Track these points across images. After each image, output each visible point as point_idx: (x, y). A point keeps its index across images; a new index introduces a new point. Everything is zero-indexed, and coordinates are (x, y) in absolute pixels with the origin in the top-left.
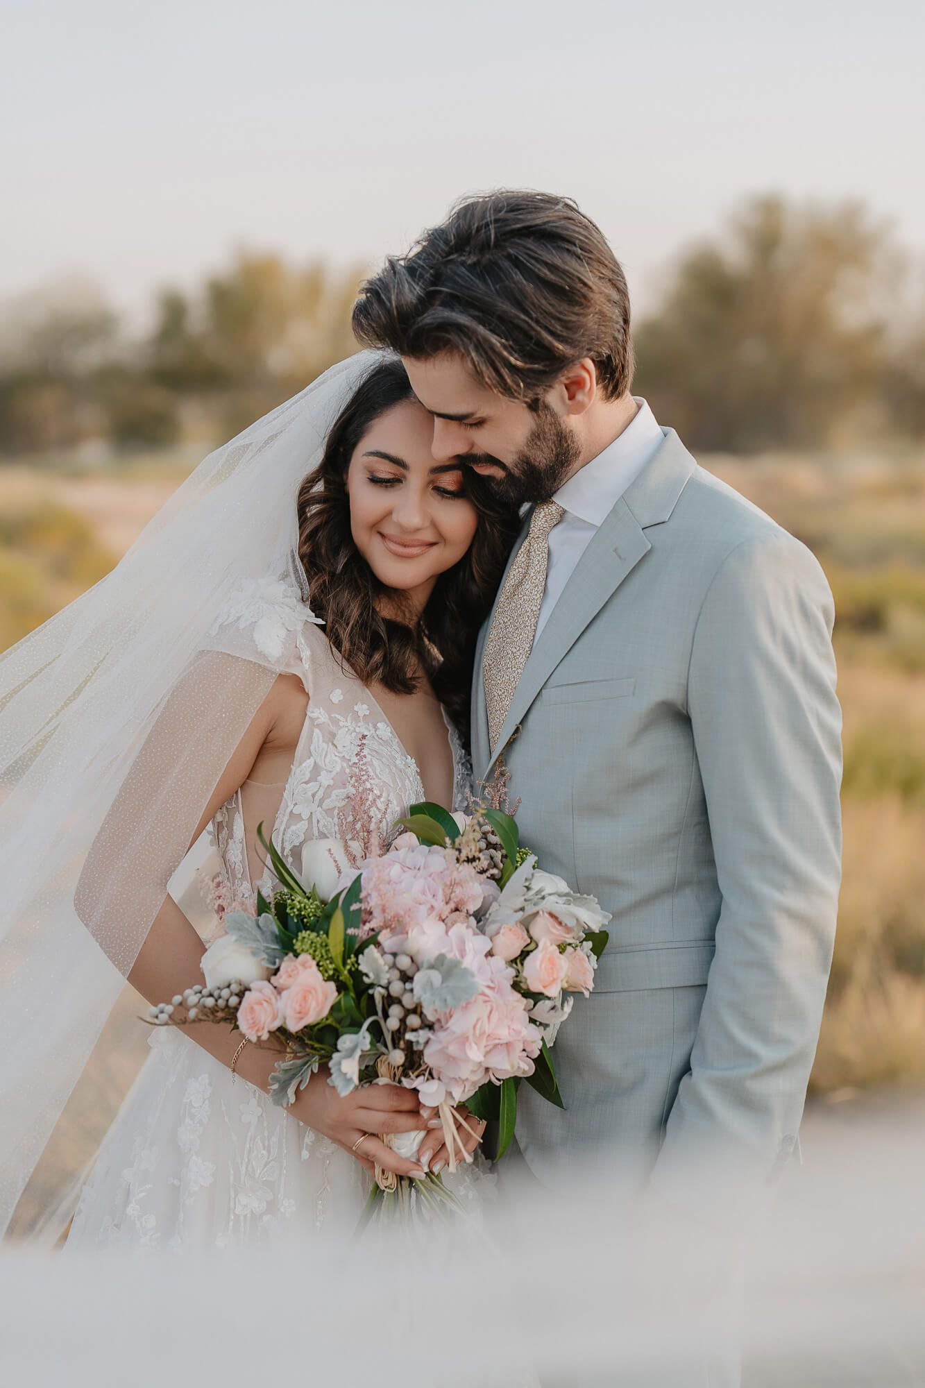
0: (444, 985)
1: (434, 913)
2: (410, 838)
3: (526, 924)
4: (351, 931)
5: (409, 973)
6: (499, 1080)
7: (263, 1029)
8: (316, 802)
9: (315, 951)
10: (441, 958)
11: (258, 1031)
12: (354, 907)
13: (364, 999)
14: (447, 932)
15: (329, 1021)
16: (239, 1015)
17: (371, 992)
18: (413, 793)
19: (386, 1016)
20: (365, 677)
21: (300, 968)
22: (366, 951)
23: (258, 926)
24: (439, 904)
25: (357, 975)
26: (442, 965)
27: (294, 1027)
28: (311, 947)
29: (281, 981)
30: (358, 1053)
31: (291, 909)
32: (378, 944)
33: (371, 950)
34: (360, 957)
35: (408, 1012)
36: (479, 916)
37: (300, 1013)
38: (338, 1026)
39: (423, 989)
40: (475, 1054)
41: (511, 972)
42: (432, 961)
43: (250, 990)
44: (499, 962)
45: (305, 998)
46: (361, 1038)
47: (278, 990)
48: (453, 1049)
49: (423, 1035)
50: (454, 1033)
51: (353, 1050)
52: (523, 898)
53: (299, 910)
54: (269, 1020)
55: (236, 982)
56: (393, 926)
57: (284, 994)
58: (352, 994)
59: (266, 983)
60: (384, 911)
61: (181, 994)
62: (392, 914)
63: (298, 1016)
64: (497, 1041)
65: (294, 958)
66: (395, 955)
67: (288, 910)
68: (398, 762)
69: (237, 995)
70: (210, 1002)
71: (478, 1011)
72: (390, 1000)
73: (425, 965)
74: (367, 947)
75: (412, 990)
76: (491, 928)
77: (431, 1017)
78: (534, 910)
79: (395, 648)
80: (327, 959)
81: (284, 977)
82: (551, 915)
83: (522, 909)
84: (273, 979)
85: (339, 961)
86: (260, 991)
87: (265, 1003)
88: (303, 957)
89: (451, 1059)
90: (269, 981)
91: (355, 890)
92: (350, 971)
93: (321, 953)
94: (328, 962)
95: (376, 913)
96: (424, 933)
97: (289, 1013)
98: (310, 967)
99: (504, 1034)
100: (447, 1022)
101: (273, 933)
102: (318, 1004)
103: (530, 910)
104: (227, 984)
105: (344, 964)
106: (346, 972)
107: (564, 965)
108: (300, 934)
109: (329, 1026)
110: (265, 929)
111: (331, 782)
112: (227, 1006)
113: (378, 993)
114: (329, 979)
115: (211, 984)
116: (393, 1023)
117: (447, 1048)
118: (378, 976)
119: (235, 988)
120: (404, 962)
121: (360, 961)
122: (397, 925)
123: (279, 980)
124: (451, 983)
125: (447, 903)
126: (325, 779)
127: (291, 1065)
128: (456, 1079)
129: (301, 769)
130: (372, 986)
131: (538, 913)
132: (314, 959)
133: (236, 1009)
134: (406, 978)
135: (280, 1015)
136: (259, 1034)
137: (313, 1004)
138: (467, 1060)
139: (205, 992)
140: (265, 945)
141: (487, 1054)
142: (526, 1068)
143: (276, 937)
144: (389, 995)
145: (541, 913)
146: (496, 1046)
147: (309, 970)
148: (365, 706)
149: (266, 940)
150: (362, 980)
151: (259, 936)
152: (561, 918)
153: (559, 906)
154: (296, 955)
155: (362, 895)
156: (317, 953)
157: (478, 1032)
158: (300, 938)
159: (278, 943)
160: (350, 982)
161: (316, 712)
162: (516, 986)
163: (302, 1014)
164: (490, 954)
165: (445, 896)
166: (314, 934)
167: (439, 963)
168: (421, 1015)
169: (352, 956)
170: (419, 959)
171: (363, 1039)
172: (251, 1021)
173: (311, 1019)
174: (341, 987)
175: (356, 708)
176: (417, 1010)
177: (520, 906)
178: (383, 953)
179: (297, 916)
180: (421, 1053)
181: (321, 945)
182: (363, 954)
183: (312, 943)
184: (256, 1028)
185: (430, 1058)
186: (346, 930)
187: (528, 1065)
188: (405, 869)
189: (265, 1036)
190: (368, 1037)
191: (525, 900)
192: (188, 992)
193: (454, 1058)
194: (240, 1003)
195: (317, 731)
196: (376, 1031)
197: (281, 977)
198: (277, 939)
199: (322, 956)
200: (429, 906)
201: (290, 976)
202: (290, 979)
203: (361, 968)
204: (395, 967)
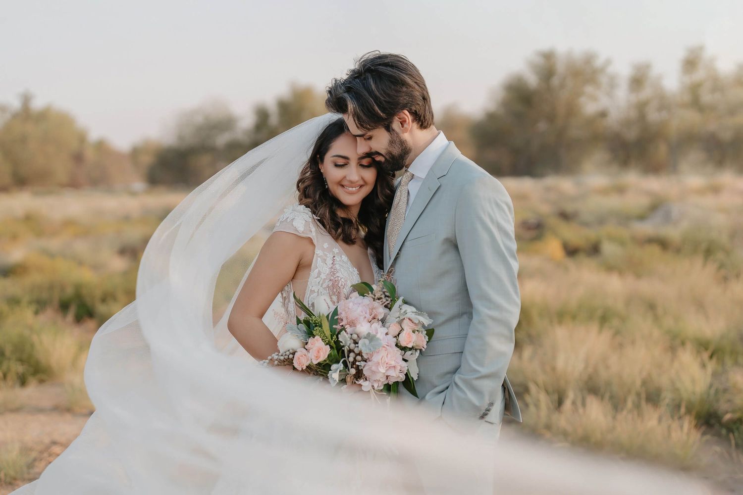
0: (370, 344)
1: (366, 319)
2: (356, 294)
3: (400, 323)
4: (334, 327)
5: (357, 341)
6: (392, 382)
7: (304, 364)
8: (320, 285)
9: (321, 335)
10: (369, 334)
12: (336, 317)
13: (341, 351)
14: (371, 326)
15: (327, 362)
16: (294, 361)
17: (343, 349)
18: (356, 279)
19: (348, 357)
20: (336, 239)
21: (316, 341)
23: (298, 329)
24: (368, 316)
25: (337, 342)
26: (369, 337)
27: (315, 362)
28: (319, 333)
29: (309, 346)
30: (339, 370)
32: (346, 330)
33: (344, 332)
34: (339, 336)
35: (357, 355)
36: (383, 321)
38: (330, 363)
39: (363, 346)
40: (382, 370)
41: (395, 339)
42: (365, 336)
43: (297, 352)
44: (390, 337)
45: (318, 352)
46: (339, 366)
47: (308, 350)
48: (374, 368)
49: (363, 363)
50: (374, 361)
51: (337, 370)
52: (399, 313)
53: (316, 321)
54: (306, 362)
55: (292, 350)
56: (350, 324)
57: (310, 351)
58: (336, 351)
59: (303, 349)
60: (347, 318)
61: (271, 356)
62: (350, 320)
63: (316, 359)
64: (390, 365)
65: (313, 339)
66: (351, 335)
67: (311, 322)
68: (350, 270)
69: (292, 354)
70: (282, 358)
71: (383, 353)
72: (350, 351)
73: (363, 337)
74: (341, 332)
75: (358, 347)
76: (387, 325)
77: (365, 357)
79: (346, 227)
82: (409, 319)
83: (399, 317)
84: (306, 347)
85: (330, 338)
86: (301, 352)
87: (303, 356)
88: (317, 337)
89: (374, 372)
91: (336, 312)
93: (323, 335)
94: (326, 338)
95: (345, 320)
96: (362, 326)
97: (313, 357)
98: (320, 340)
99: (393, 363)
100: (372, 359)
101: (304, 331)
103: (402, 318)
104: (288, 351)
105: (332, 339)
106: (333, 342)
107: (414, 337)
108: (315, 329)
110: (301, 329)
111: (325, 277)
112: (288, 358)
113: (346, 349)
114: (327, 344)
115: (282, 351)
116: (351, 359)
117: (371, 368)
118: (346, 342)
119: (291, 352)
120: (355, 337)
122: (352, 324)
124: (372, 343)
125: (370, 317)
126: (323, 276)
128: (376, 381)
129: (314, 273)
130: (343, 346)
132: (321, 338)
133: (292, 359)
134: (356, 343)
135: (309, 359)
136: (302, 367)
137: (322, 353)
138: (380, 373)
139: (280, 354)
140: (302, 335)
141: (387, 370)
142: (403, 378)
144: (350, 349)
145: (405, 319)
146: (390, 367)
147: (319, 342)
148: (337, 250)
149: (301, 332)
150: (340, 345)
151: (299, 332)
152: (413, 320)
153: (413, 316)
154: (314, 337)
155: (339, 313)
157: (383, 362)
158: (315, 331)
159: (306, 334)
160: (334, 346)
161: (318, 252)
162: (397, 345)
163: (317, 357)
164: (387, 334)
165: (370, 314)
166: (320, 328)
168: (362, 356)
169: (336, 336)
170: (360, 336)
171: (341, 366)
172: (299, 363)
173: (321, 359)
174: (331, 347)
175: (333, 250)
176: (360, 354)
177: (397, 316)
178: (347, 334)
179: (313, 323)
180: (362, 370)
182: (340, 334)
183: (320, 331)
184: (302, 365)
185: (366, 372)
188: (355, 305)
189: (304, 368)
190: (342, 366)
192: (273, 355)
193: (375, 372)
194: (293, 357)
195: (319, 258)
196: (345, 363)
198: (306, 332)
199: (324, 337)
200: (364, 316)
201: (312, 344)
202: (312, 346)
203: (340, 339)
204: (352, 338)
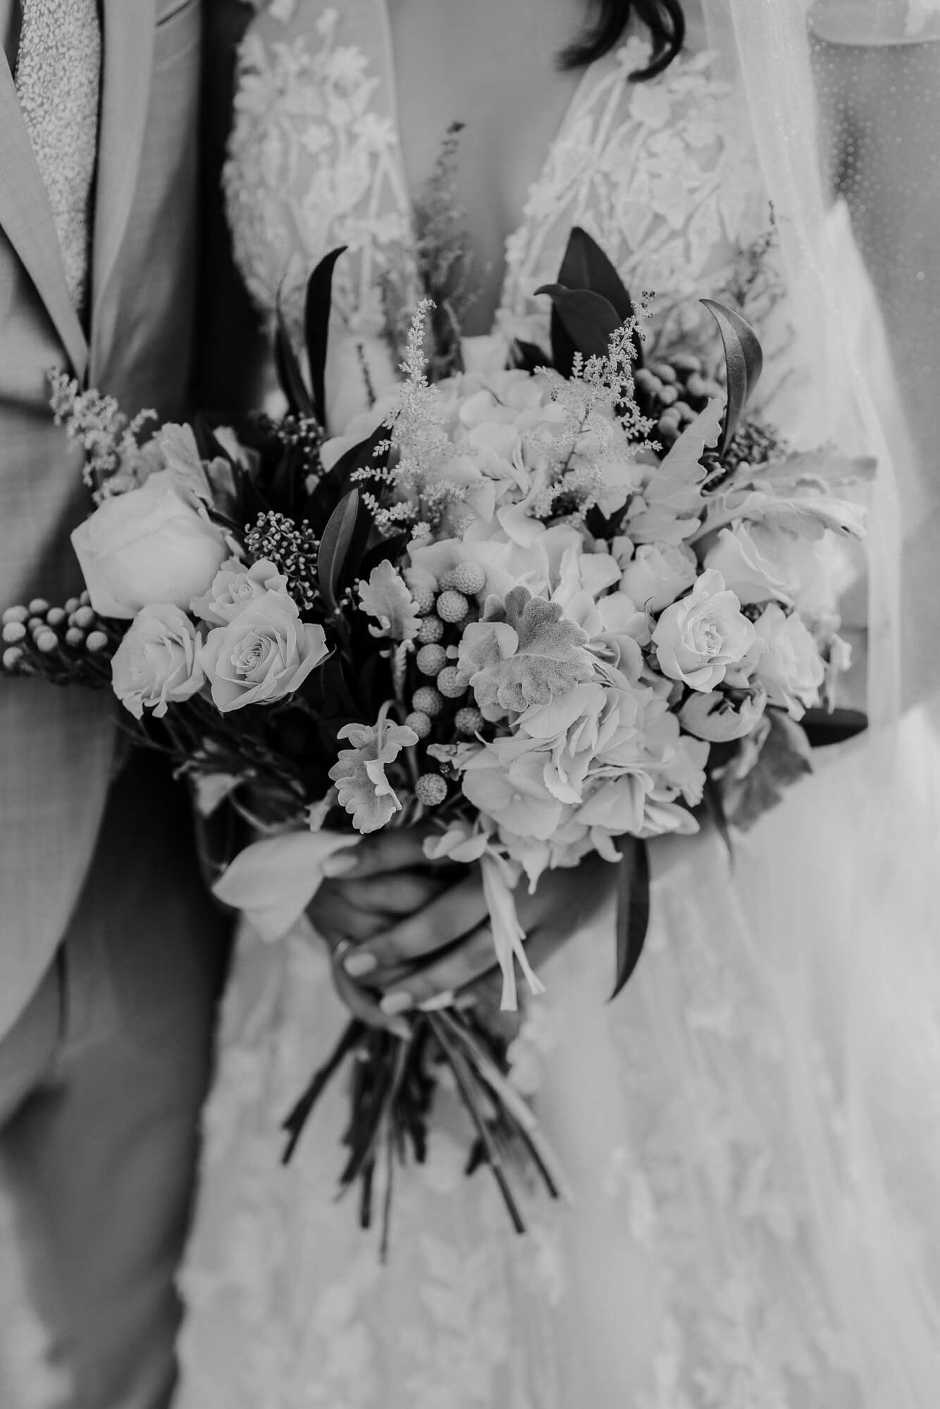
0: (521, 654)
5: (457, 627)
9: (285, 557)
10: (519, 600)
11: (149, 697)
15: (299, 703)
17: (384, 654)
21: (252, 586)
25: (358, 619)
26: (520, 613)
27: (226, 701)
28: (278, 547)
29: (211, 609)
32: (402, 561)
34: (366, 579)
35: (450, 702)
37: (243, 677)
38: (315, 715)
39: (478, 661)
40: (565, 790)
42: (503, 605)
45: (258, 650)
48: (521, 775)
50: (528, 740)
54: (174, 678)
57: (215, 636)
58: (350, 659)
59: (180, 611)
63: (238, 683)
64: (608, 771)
66: (434, 591)
73: (487, 610)
74: (385, 558)
75: (457, 662)
80: (305, 577)
81: (219, 601)
84: (196, 604)
86: (165, 626)
87: (176, 651)
90: (187, 608)
93: (297, 564)
94: (308, 583)
98: (275, 588)
102: (284, 667)
106: (338, 609)
109: (296, 711)
113: (400, 658)
114: (306, 617)
117: (512, 770)
118: (397, 623)
120: (452, 604)
121: (365, 591)
123: (209, 606)
124: (535, 651)
132: (283, 572)
134: (451, 635)
135: (197, 672)
136: (152, 706)
137: (275, 663)
138: (548, 799)
144: (417, 666)
146: (607, 778)
147: (270, 593)
150: (368, 630)
154: (247, 563)
155: (390, 456)
156: (289, 562)
157: (574, 750)
158: (263, 523)
163: (243, 681)
166: (290, 523)
167: (518, 611)
168: (477, 711)
172: (138, 678)
173: (266, 690)
181: (300, 547)
183: (283, 538)
184: (147, 691)
193: (524, 795)
197: (212, 602)
199: (298, 571)
201: (229, 603)
202: (229, 609)
203: (366, 606)
204: (433, 612)
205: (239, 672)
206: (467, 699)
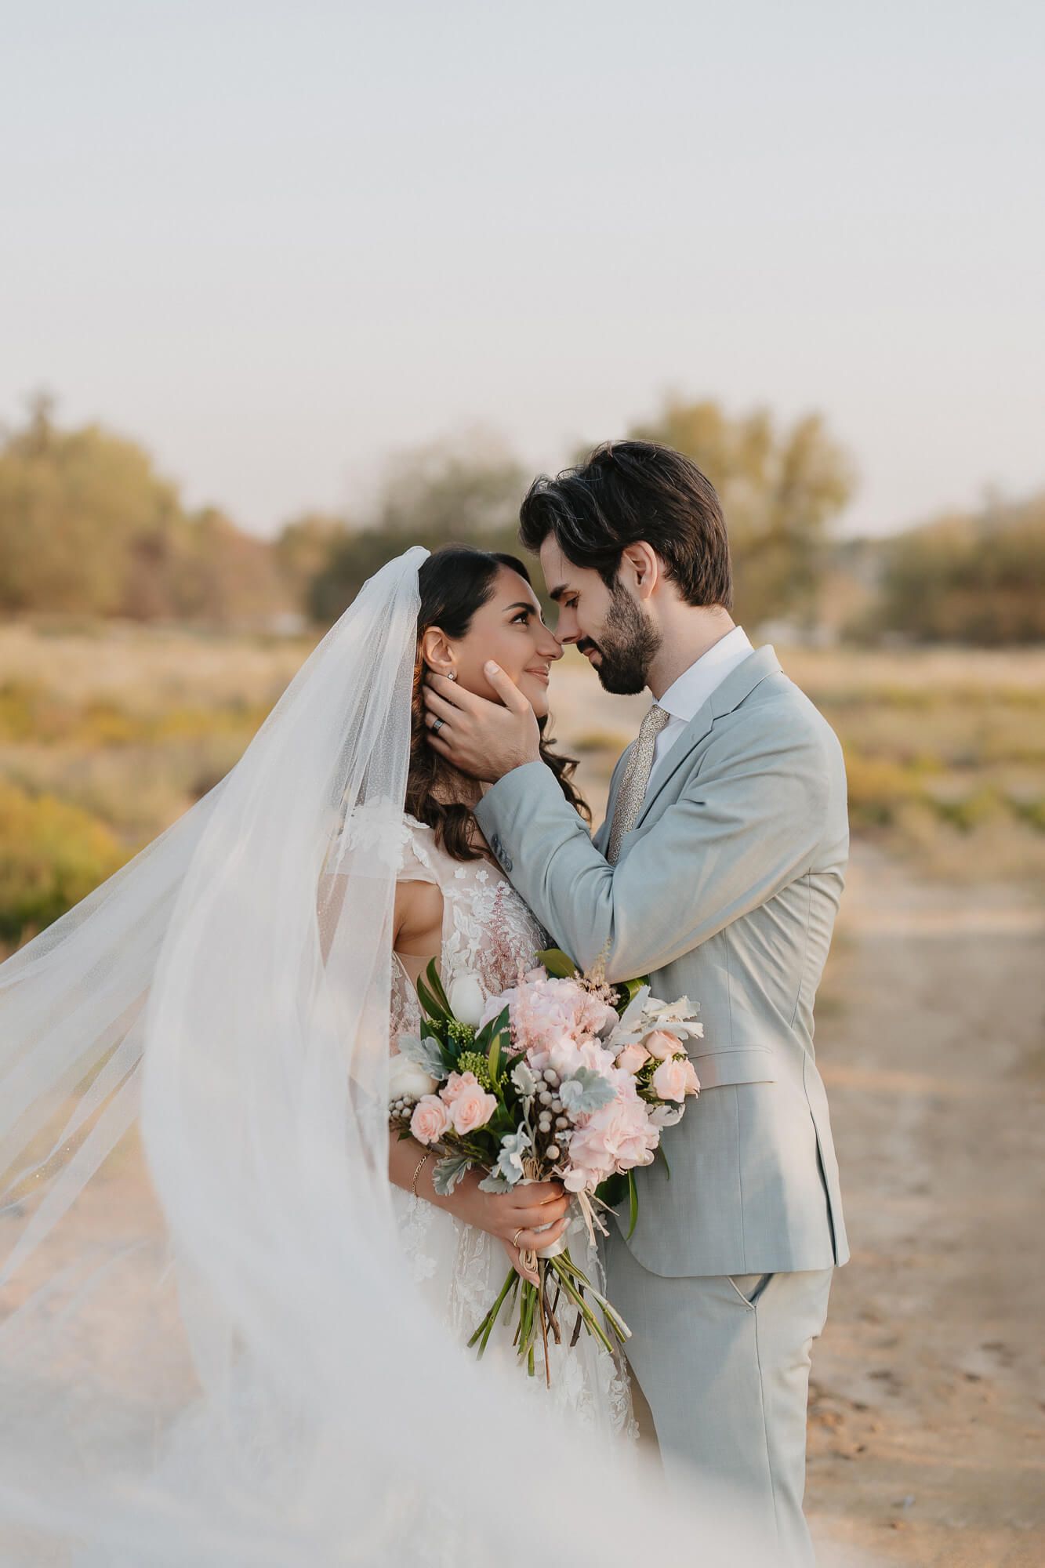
0: (586, 1092)
1: (568, 1034)
2: (542, 973)
3: (645, 1042)
4: (504, 1049)
5: (554, 1085)
6: (625, 1170)
7: (434, 1133)
9: (475, 1068)
10: (581, 1071)
11: (429, 1135)
12: (505, 1030)
13: (514, 1107)
14: (579, 1049)
16: (412, 1123)
17: (521, 1100)
19: (534, 1121)
21: (464, 1083)
22: (517, 1066)
23: (425, 1047)
24: (572, 1026)
25: (509, 1087)
26: (583, 1076)
27: (462, 1130)
28: (472, 1065)
29: (449, 1094)
30: (521, 1148)
31: (453, 1032)
32: (526, 1060)
33: (522, 1064)
34: (512, 1072)
35: (556, 1116)
36: (602, 1036)
37: (466, 1120)
39: (568, 1097)
40: (610, 1147)
41: (636, 1080)
42: (574, 1074)
43: (420, 1102)
44: (625, 1074)
45: (469, 1107)
46: (519, 1138)
47: (447, 1103)
48: (593, 1144)
49: (568, 1134)
50: (593, 1130)
51: (516, 1146)
52: (640, 1022)
53: (461, 1032)
54: (439, 1126)
55: (408, 1096)
56: (535, 1045)
57: (452, 1104)
58: (506, 1106)
59: (434, 1096)
60: (527, 1033)
62: (535, 1035)
63: (465, 1122)
64: (627, 1137)
65: (458, 1076)
66: (541, 1069)
67: (451, 1035)
69: (409, 1107)
71: (614, 1112)
72: (538, 1107)
73: (569, 1077)
74: (518, 1063)
75: (559, 1099)
76: (613, 1045)
77: (573, 1120)
78: (649, 1031)
80: (484, 1075)
81: (452, 1090)
82: (666, 1033)
83: (639, 1030)
84: (441, 1092)
85: (495, 1076)
86: (430, 1102)
87: (436, 1113)
88: (467, 1074)
89: (589, 1152)
90: (438, 1096)
92: (503, 1085)
93: (481, 1070)
94: (486, 1077)
95: (522, 1035)
96: (561, 1049)
97: (458, 1120)
98: (473, 1082)
99: (632, 1132)
100: (586, 1122)
101: (437, 1053)
102: (481, 1113)
103: (647, 1031)
104: (400, 1097)
105: (498, 1078)
106: (500, 1086)
107: (679, 1071)
108: (462, 1054)
110: (429, 1049)
112: (401, 1116)
113: (527, 1102)
114: (488, 1092)
116: (544, 1125)
117: (586, 1142)
118: (527, 1088)
119: (407, 1100)
120: (551, 1076)
121: (512, 1076)
122: (540, 1044)
123: (447, 1092)
124: (590, 1091)
125: (577, 1025)
127: (450, 1162)
128: (592, 1170)
130: (521, 1096)
131: (653, 1033)
132: (475, 1075)
133: (409, 1119)
134: (552, 1089)
135: (448, 1121)
136: (430, 1138)
137: (479, 1112)
138: (603, 1153)
140: (431, 1062)
141: (618, 1147)
142: (648, 1158)
143: (440, 1056)
144: (537, 1102)
145: (656, 1033)
146: (625, 1141)
147: (472, 1085)
148: (484, 872)
149: (431, 1058)
150: (515, 1092)
151: (426, 1055)
152: (675, 1035)
154: (460, 1073)
155: (510, 1021)
156: (477, 1070)
157: (613, 1130)
158: (463, 1057)
159: (441, 1061)
160: (502, 1094)
161: (450, 892)
162: (640, 1092)
163: (468, 1121)
164: (616, 1065)
165: (576, 1020)
166: (475, 1055)
167: (581, 1075)
168: (566, 1118)
169: (505, 1072)
170: (562, 1073)
171: (522, 1138)
172: (423, 1128)
173: (476, 1124)
174: (498, 1099)
175: (477, 876)
176: (564, 1114)
177: (637, 1028)
178: (531, 1068)
179: (457, 1038)
180: (569, 1149)
181: (481, 1064)
182: (514, 1069)
183: (473, 1061)
184: (428, 1133)
185: (575, 1152)
186: (501, 1048)
187: (650, 1157)
188: (541, 996)
189: (435, 1139)
191: (642, 1023)
193: (592, 1152)
194: (411, 1114)
195: (456, 907)
197: (449, 1090)
198: (441, 1058)
199: (481, 1073)
201: (456, 1090)
202: (457, 1093)
203: (515, 1081)
204: (543, 1079)
205: (465, 1116)
206: (562, 1114)
